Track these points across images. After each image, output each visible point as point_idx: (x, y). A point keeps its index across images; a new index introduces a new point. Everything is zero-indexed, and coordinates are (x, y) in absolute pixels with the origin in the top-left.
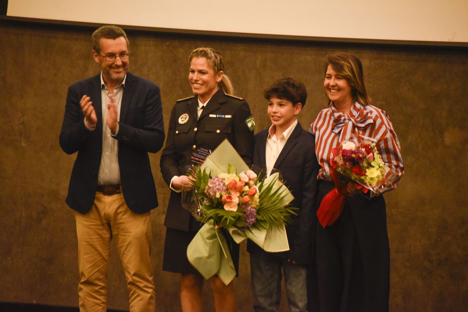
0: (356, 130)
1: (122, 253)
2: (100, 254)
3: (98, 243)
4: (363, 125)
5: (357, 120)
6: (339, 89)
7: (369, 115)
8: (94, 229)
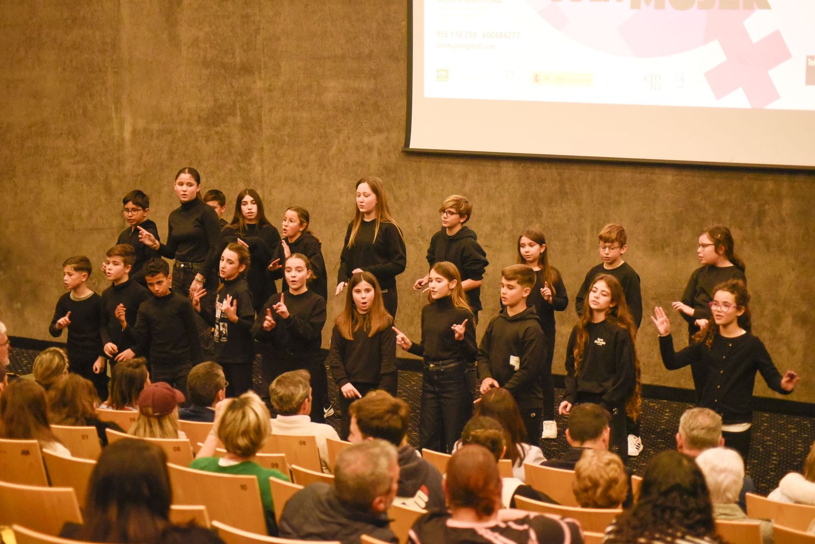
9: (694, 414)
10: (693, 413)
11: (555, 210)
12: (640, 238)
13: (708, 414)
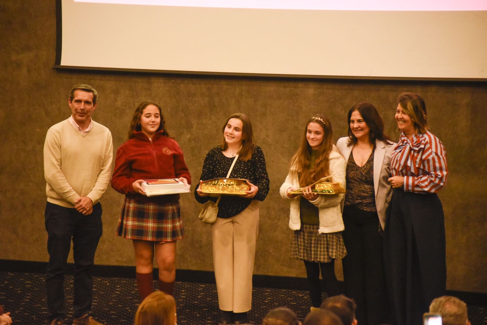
0: (412, 152)
5: (414, 145)
6: (405, 121)
9: (442, 304)
10: (440, 302)
11: (204, 121)
12: (285, 145)
13: (454, 302)
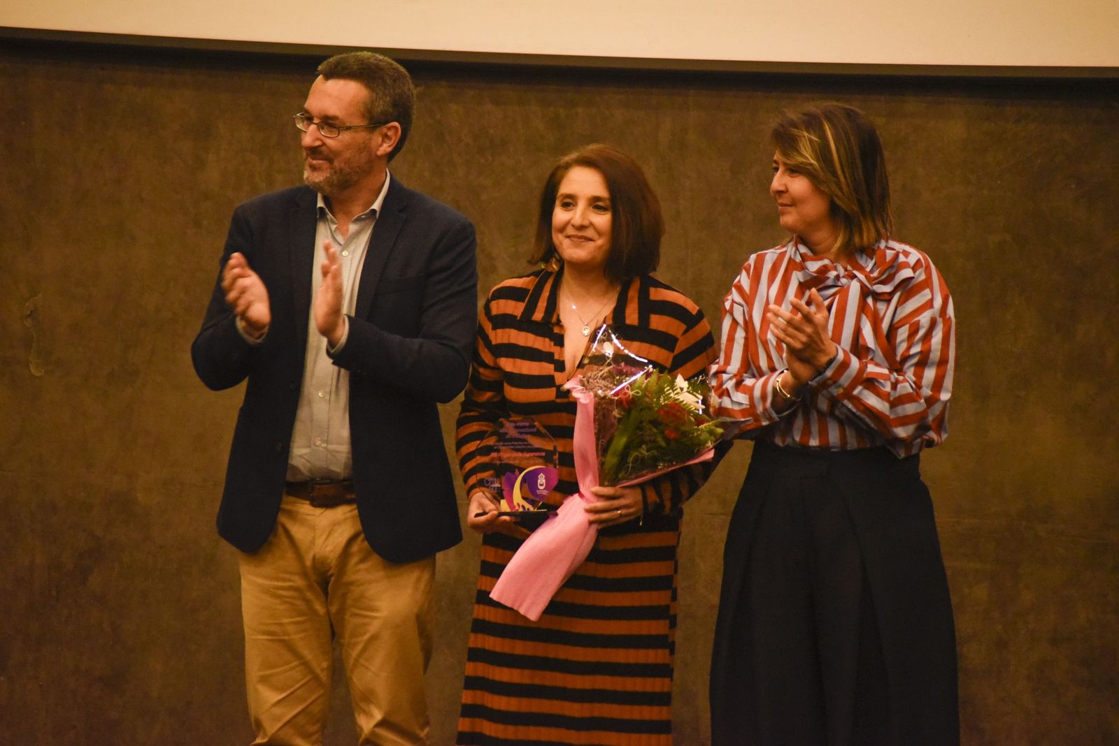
0: (870, 301)
1: (351, 661)
2: (305, 664)
3: (302, 635)
4: (887, 289)
5: (872, 275)
7: (902, 258)
8: (288, 600)
